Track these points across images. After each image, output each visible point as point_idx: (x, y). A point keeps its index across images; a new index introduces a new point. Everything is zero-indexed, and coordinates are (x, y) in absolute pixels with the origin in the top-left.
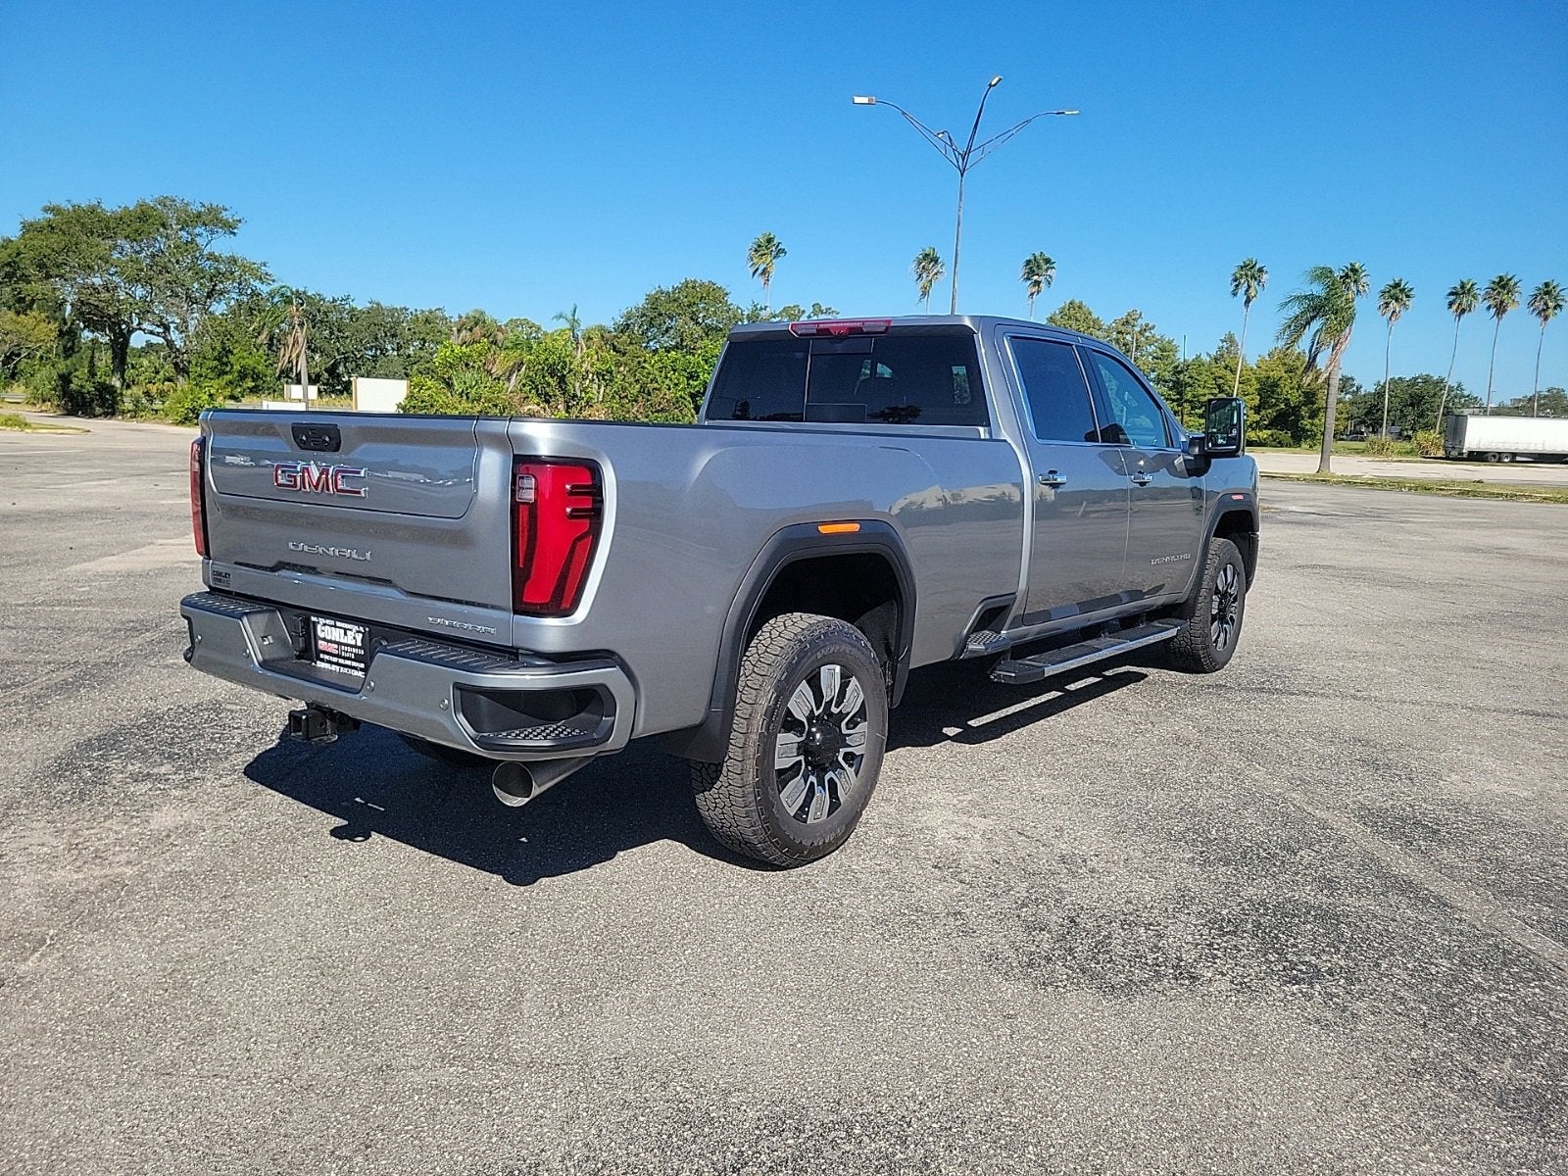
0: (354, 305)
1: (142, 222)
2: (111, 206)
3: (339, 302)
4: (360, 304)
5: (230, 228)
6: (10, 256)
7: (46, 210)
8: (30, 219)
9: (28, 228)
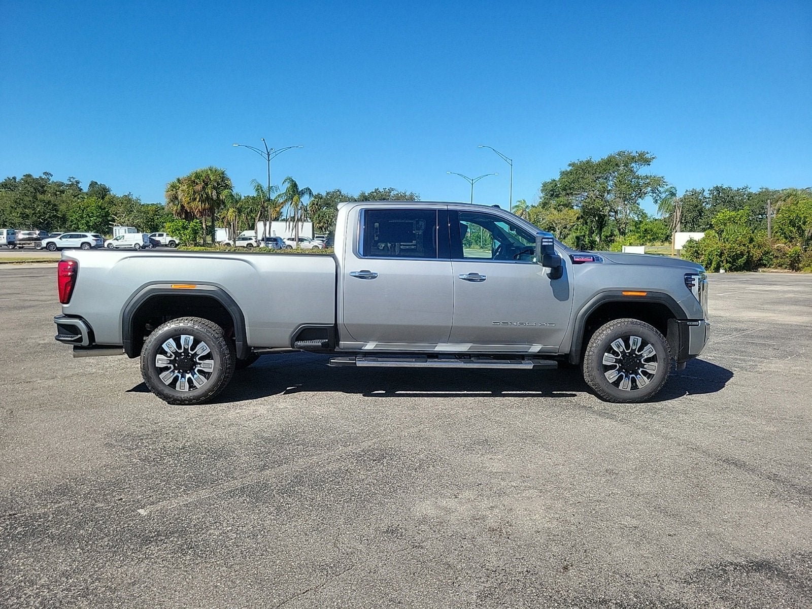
0: (750, 191)
1: (610, 164)
2: (596, 159)
3: (741, 190)
4: (754, 190)
5: (647, 162)
6: (552, 187)
7: (570, 165)
8: (563, 170)
9: (564, 174)
